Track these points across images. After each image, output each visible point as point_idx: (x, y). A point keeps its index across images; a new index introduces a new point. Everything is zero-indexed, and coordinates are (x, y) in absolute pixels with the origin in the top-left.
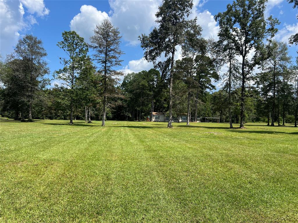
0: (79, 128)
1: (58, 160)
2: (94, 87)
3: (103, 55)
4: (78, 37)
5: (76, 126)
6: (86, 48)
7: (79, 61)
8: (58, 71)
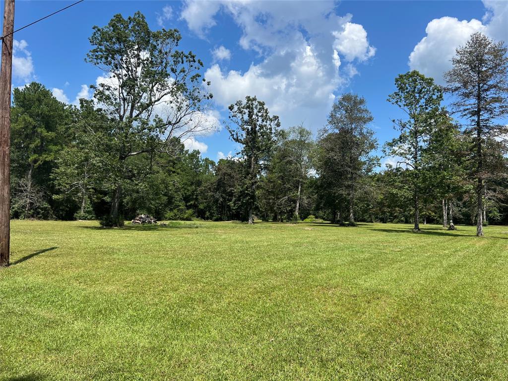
0: (430, 239)
1: (388, 293)
2: (456, 162)
3: (473, 101)
4: (423, 79)
5: (425, 235)
6: (437, 94)
7: (427, 120)
8: (391, 141)
